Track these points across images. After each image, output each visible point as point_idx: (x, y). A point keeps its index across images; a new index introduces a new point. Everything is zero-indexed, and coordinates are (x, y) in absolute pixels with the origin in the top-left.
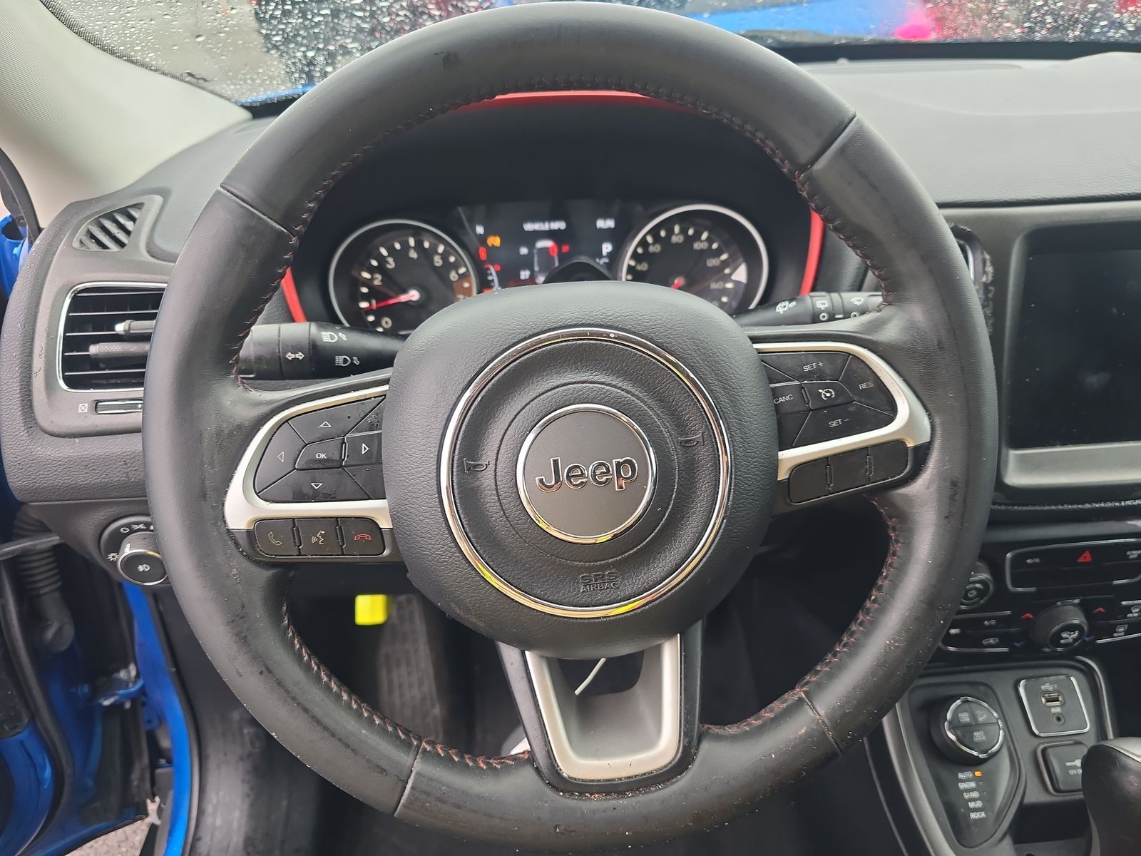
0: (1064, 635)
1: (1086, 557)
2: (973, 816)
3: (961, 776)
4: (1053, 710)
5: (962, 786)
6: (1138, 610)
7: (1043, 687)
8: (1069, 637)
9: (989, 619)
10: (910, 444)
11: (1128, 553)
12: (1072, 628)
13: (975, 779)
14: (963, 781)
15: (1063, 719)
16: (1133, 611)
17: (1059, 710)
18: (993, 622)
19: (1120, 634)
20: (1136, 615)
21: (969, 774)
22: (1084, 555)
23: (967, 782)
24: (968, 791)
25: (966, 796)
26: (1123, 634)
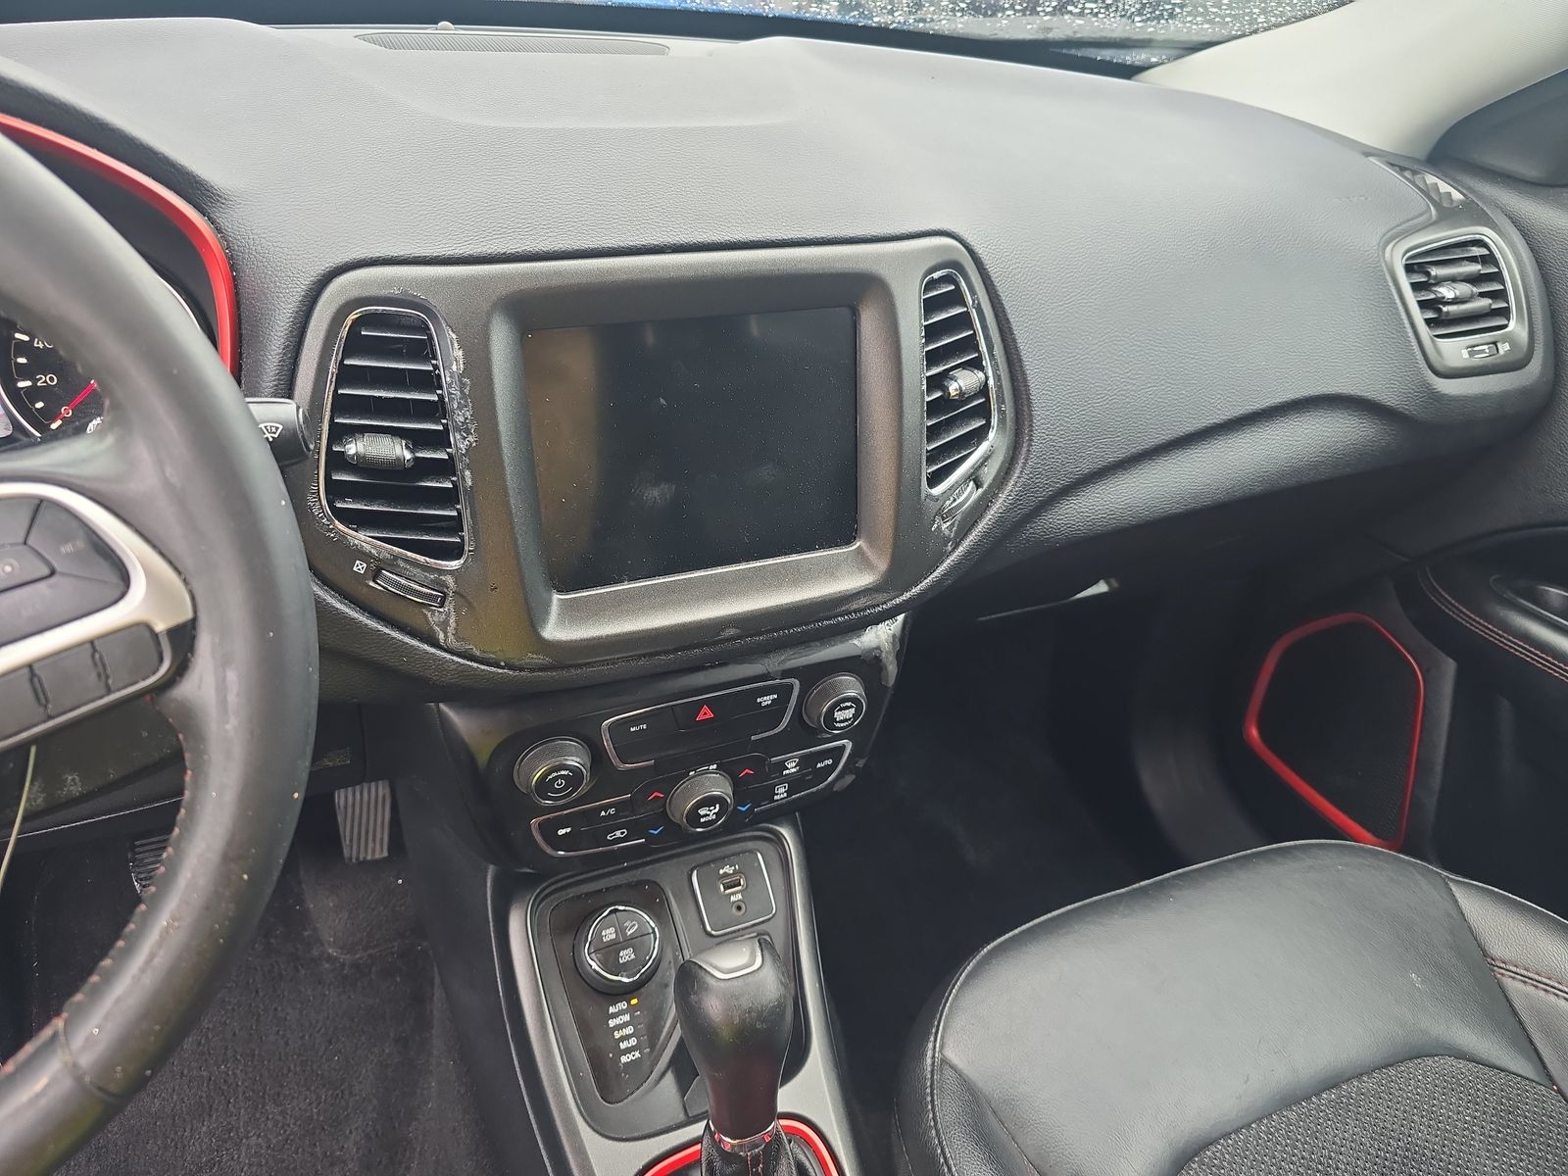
0: (702, 812)
1: (705, 714)
2: (624, 1059)
3: (612, 1010)
4: (733, 899)
5: (612, 1023)
6: (794, 764)
7: (721, 872)
8: (709, 813)
9: (606, 808)
10: (160, 627)
11: (759, 700)
12: (709, 802)
13: (631, 1009)
14: (615, 1016)
15: (743, 906)
16: (789, 767)
17: (739, 896)
18: (612, 811)
19: (782, 796)
20: (793, 770)
21: (623, 1005)
22: (702, 712)
23: (620, 1018)
24: (619, 1027)
25: (617, 1035)
26: (785, 795)
